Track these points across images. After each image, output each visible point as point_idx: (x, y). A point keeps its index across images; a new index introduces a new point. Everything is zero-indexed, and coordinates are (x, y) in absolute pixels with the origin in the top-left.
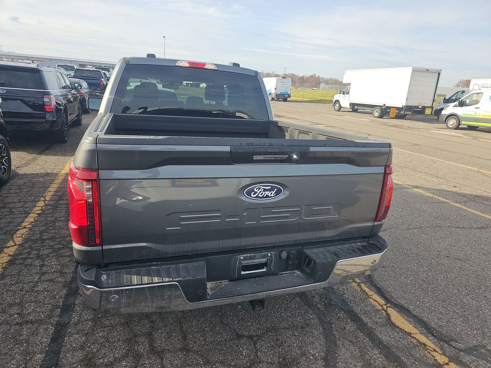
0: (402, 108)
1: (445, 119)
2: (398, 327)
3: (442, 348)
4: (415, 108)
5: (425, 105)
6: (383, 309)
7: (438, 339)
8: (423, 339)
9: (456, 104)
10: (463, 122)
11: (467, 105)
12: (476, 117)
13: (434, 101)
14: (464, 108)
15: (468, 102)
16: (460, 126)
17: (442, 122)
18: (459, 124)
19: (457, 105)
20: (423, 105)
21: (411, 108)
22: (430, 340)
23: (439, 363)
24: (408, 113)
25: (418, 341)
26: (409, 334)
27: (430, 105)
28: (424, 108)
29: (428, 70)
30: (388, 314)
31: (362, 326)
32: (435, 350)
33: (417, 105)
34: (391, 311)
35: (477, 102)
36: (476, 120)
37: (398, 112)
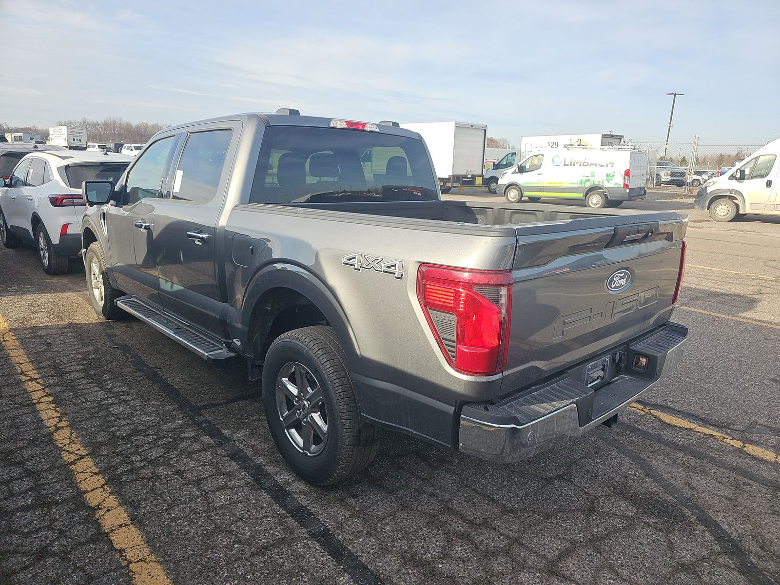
0: (449, 179)
1: (504, 190)
2: (676, 426)
3: (727, 433)
4: (464, 178)
5: (475, 173)
6: (647, 413)
7: (717, 426)
8: (707, 431)
9: (515, 170)
10: (526, 193)
11: (528, 171)
12: (539, 185)
13: (483, 167)
14: (525, 174)
15: (528, 167)
16: (523, 199)
17: (500, 194)
18: (522, 196)
19: (517, 171)
20: (472, 173)
21: (459, 178)
22: (713, 430)
23: (738, 448)
24: (455, 185)
25: (705, 434)
26: (691, 429)
27: (480, 173)
28: (474, 177)
29: (472, 126)
30: (655, 417)
31: (645, 434)
32: (724, 438)
33: (464, 173)
34: (655, 412)
35: (538, 167)
36: (541, 189)
37: (442, 184)
